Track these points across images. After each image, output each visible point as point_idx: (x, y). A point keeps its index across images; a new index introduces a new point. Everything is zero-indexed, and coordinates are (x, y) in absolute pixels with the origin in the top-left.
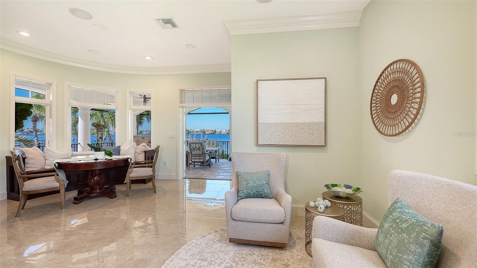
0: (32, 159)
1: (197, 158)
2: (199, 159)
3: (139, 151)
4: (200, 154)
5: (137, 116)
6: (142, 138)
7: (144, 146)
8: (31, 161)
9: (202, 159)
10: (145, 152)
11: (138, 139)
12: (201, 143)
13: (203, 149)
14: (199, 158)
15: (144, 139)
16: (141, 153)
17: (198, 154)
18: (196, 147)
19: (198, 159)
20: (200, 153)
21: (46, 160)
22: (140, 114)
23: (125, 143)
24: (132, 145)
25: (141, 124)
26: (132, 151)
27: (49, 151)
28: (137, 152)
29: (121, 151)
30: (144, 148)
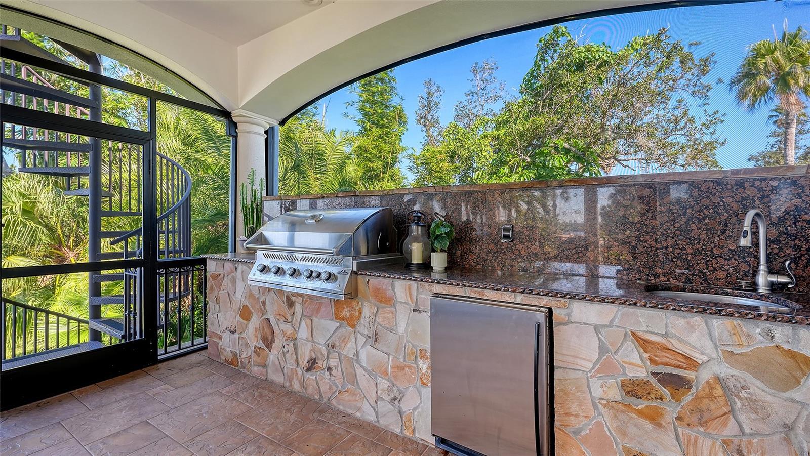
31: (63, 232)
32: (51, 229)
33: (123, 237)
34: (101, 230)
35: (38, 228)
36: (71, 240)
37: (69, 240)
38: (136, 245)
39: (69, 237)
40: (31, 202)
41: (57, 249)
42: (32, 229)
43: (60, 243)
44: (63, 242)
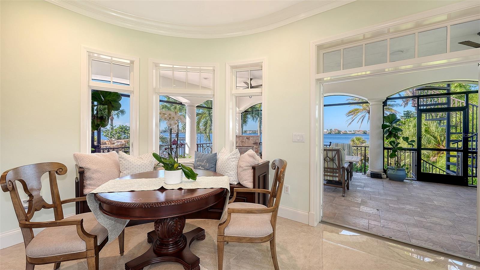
0: (96, 171)
1: (329, 174)
2: (333, 176)
3: (243, 164)
4: (333, 169)
5: (242, 113)
6: (247, 138)
7: (252, 156)
8: (94, 176)
9: (337, 176)
10: (254, 168)
11: (243, 139)
12: (338, 151)
13: (340, 160)
14: (332, 174)
15: (249, 140)
16: (246, 168)
17: (330, 168)
18: (327, 156)
19: (330, 176)
20: (335, 167)
21: (120, 172)
22: (245, 111)
23: (224, 149)
24: (233, 152)
25: (246, 122)
26: (233, 163)
27: (123, 160)
28: (240, 167)
29: (217, 162)
30: (251, 160)
31: (441, 139)
32: (435, 138)
33: (457, 141)
34: (450, 139)
35: (430, 137)
36: (444, 143)
37: (443, 142)
38: (460, 145)
39: (443, 141)
40: (428, 127)
41: (438, 146)
42: (428, 137)
43: (439, 144)
44: (440, 144)
